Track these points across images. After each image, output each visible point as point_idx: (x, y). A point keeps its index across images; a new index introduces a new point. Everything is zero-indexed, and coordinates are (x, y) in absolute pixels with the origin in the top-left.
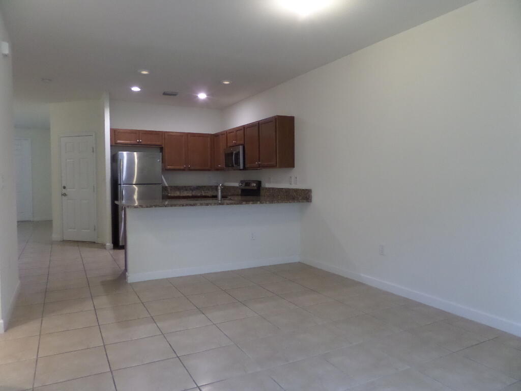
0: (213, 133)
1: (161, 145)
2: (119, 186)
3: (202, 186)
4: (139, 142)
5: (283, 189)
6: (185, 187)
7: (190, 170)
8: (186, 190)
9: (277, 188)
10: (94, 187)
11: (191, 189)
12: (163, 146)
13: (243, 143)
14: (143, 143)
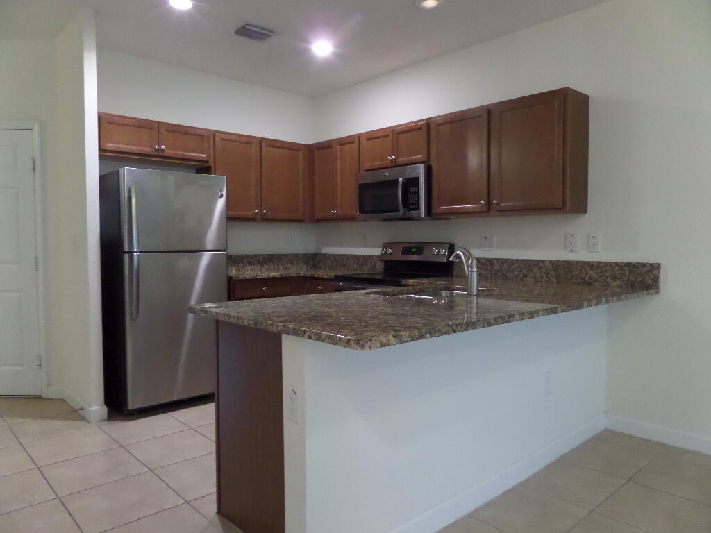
0: (309, 142)
1: (206, 162)
2: (126, 257)
3: (279, 255)
4: (157, 150)
5: (543, 261)
6: (247, 256)
7: (266, 219)
8: (250, 263)
9: (517, 261)
10: (37, 258)
11: (259, 262)
12: (211, 164)
13: (426, 159)
14: (170, 152)
